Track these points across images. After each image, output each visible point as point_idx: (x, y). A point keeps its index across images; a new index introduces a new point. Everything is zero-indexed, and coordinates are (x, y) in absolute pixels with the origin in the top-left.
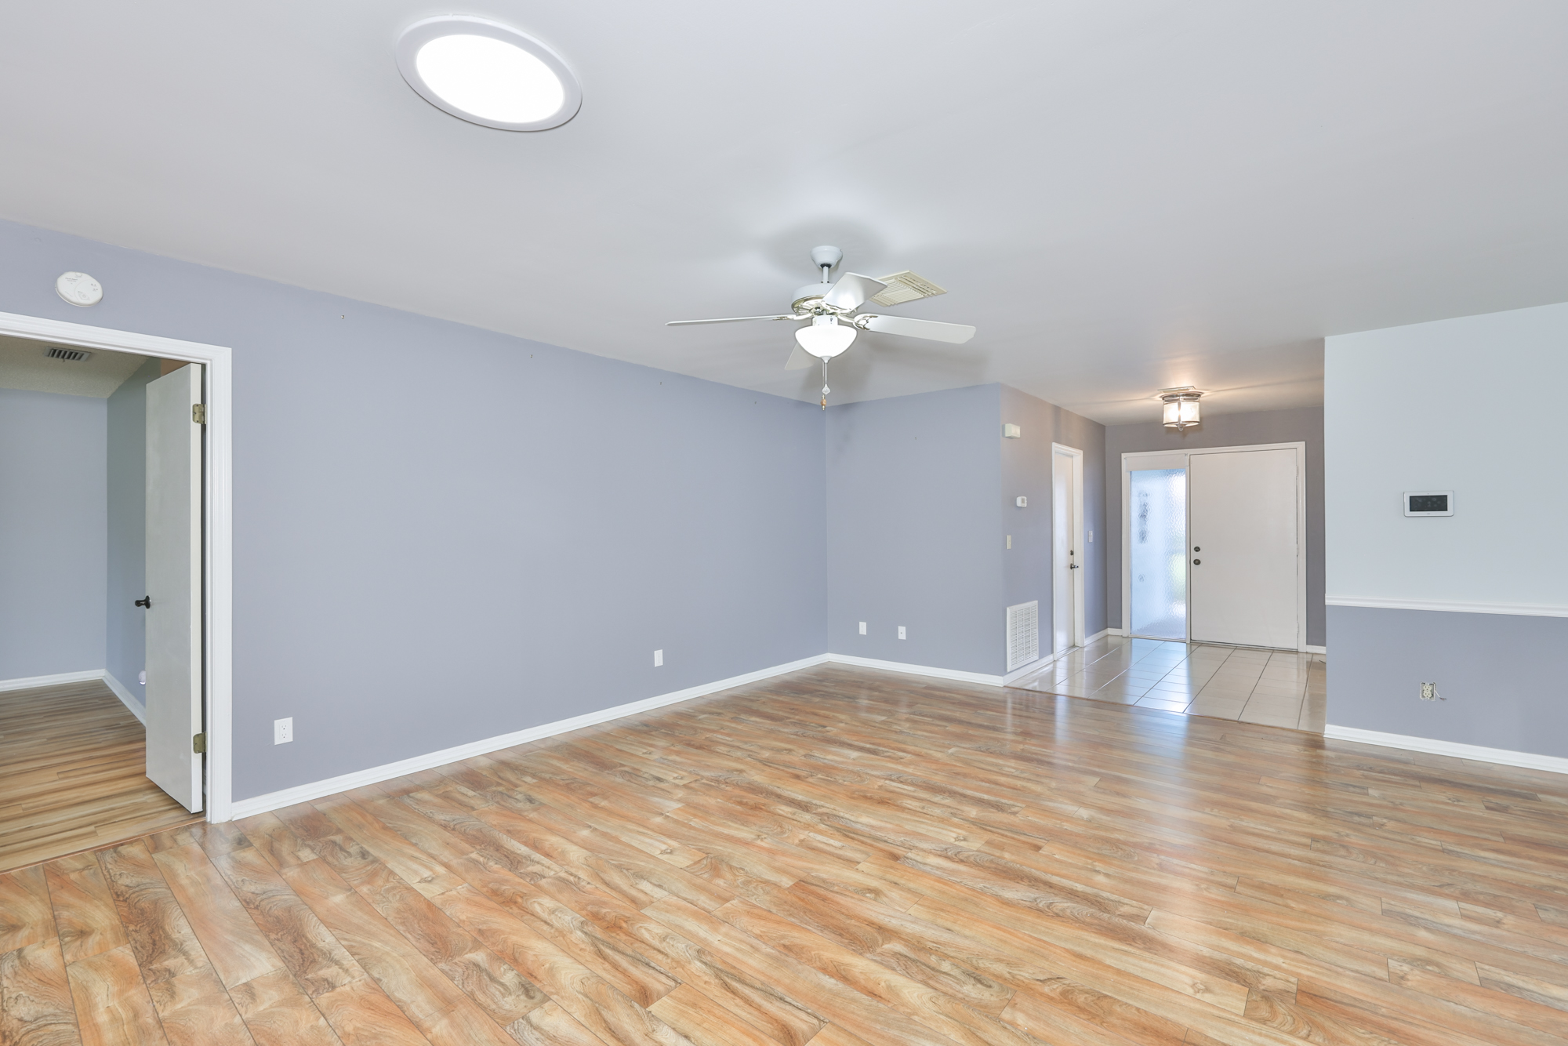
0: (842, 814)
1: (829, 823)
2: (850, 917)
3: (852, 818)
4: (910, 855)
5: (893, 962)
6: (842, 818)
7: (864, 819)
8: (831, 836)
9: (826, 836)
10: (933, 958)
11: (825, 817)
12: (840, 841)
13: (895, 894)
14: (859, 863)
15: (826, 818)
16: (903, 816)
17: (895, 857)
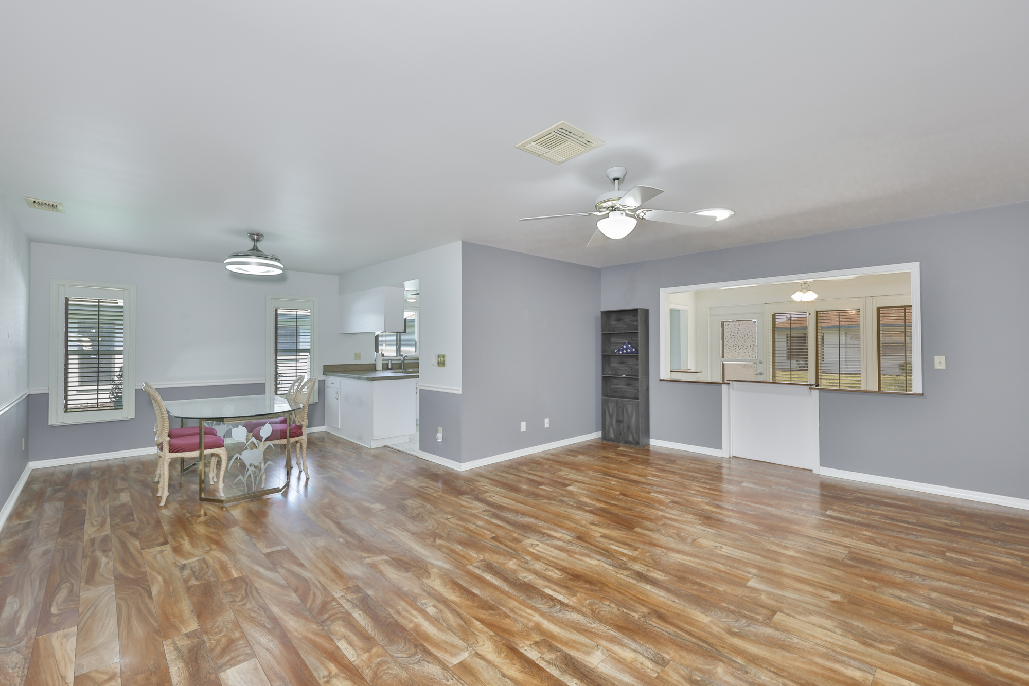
0: (611, 568)
1: (620, 561)
2: (605, 517)
3: (603, 564)
4: (570, 538)
5: (590, 505)
6: (610, 565)
7: (594, 562)
8: (617, 552)
9: (621, 552)
10: (575, 505)
11: (623, 567)
12: (611, 548)
13: (584, 523)
14: (600, 536)
15: (623, 565)
16: (565, 563)
17: (579, 538)
